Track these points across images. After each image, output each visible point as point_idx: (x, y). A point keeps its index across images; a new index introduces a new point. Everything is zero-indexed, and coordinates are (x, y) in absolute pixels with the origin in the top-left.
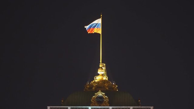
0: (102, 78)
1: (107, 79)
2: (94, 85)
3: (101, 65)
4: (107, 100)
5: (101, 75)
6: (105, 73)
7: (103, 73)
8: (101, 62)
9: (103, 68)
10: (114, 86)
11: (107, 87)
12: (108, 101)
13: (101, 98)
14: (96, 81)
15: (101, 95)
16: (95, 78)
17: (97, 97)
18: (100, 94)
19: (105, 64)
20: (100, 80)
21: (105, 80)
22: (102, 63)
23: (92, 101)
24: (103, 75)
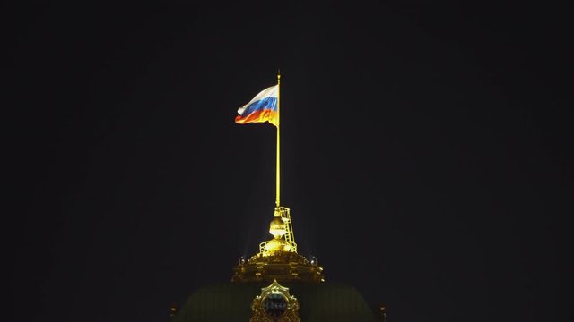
0: (282, 247)
1: (294, 249)
2: (259, 266)
3: (278, 211)
4: (295, 307)
5: (279, 239)
6: (289, 232)
7: (283, 232)
8: (278, 202)
9: (283, 219)
10: (315, 267)
11: (296, 271)
12: (297, 309)
13: (279, 300)
14: (265, 254)
15: (278, 292)
16: (261, 247)
17: (266, 299)
18: (275, 290)
19: (288, 210)
20: (276, 252)
21: (289, 253)
22: (281, 205)
23: (253, 309)
24: (283, 239)
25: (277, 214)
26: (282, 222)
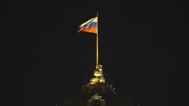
0: (99, 80)
1: (104, 81)
2: (90, 88)
3: (97, 66)
4: (104, 104)
6: (102, 75)
7: (99, 75)
8: (97, 63)
9: (100, 70)
10: (112, 88)
11: (104, 90)
12: (105, 104)
13: (97, 101)
14: (92, 83)
15: (98, 98)
16: (91, 81)
17: (93, 101)
18: (96, 97)
19: (101, 66)
20: (96, 83)
21: (102, 83)
22: (98, 64)
23: (88, 105)
24: (99, 77)
25: (97, 68)
26: (99, 71)
